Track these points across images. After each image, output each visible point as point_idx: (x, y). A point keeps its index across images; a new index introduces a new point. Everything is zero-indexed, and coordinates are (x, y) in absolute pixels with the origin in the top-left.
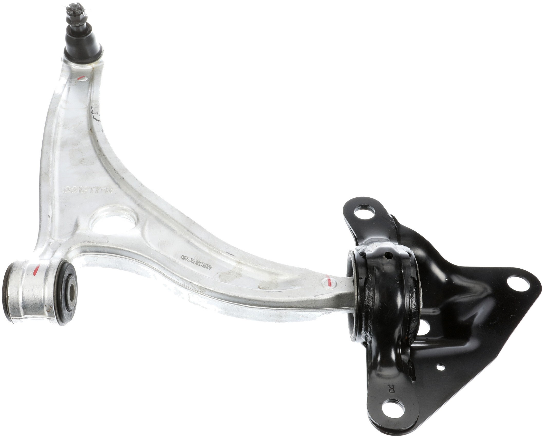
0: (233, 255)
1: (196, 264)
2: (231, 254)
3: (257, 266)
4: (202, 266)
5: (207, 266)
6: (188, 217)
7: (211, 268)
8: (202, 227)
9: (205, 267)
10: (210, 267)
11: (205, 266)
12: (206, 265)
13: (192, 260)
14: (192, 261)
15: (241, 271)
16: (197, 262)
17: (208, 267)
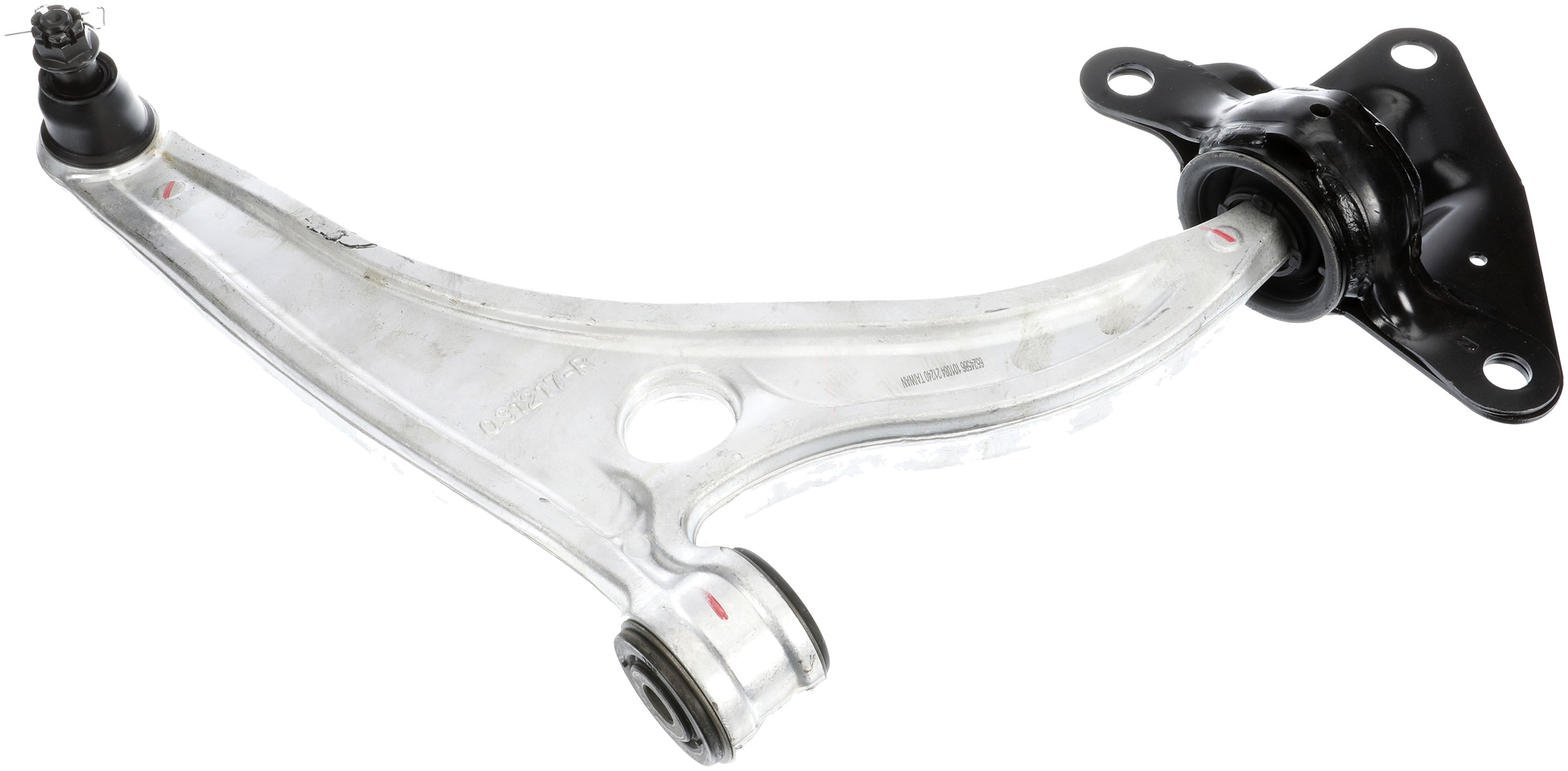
0: (1003, 309)
1: (948, 376)
2: (997, 309)
3: (1067, 297)
4: (962, 372)
5: (969, 364)
6: (829, 302)
7: (982, 363)
8: (878, 301)
9: (970, 368)
10: (978, 362)
11: (967, 366)
12: (967, 364)
13: (930, 375)
14: (934, 376)
15: (1041, 328)
16: (944, 370)
17: (976, 364)
